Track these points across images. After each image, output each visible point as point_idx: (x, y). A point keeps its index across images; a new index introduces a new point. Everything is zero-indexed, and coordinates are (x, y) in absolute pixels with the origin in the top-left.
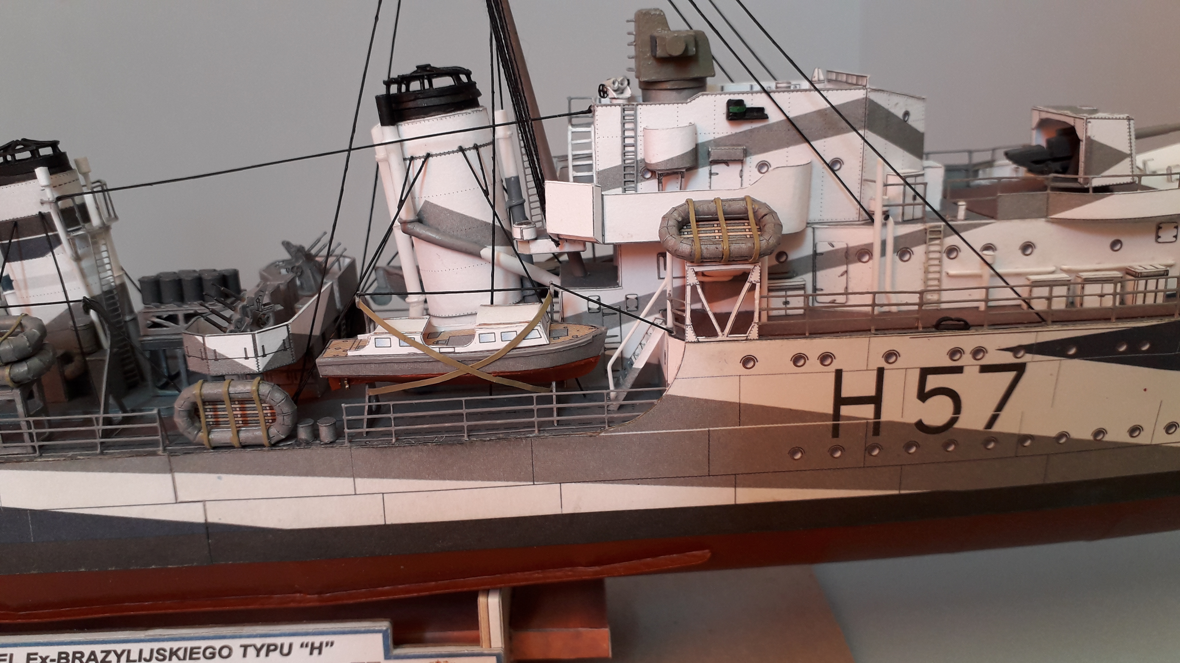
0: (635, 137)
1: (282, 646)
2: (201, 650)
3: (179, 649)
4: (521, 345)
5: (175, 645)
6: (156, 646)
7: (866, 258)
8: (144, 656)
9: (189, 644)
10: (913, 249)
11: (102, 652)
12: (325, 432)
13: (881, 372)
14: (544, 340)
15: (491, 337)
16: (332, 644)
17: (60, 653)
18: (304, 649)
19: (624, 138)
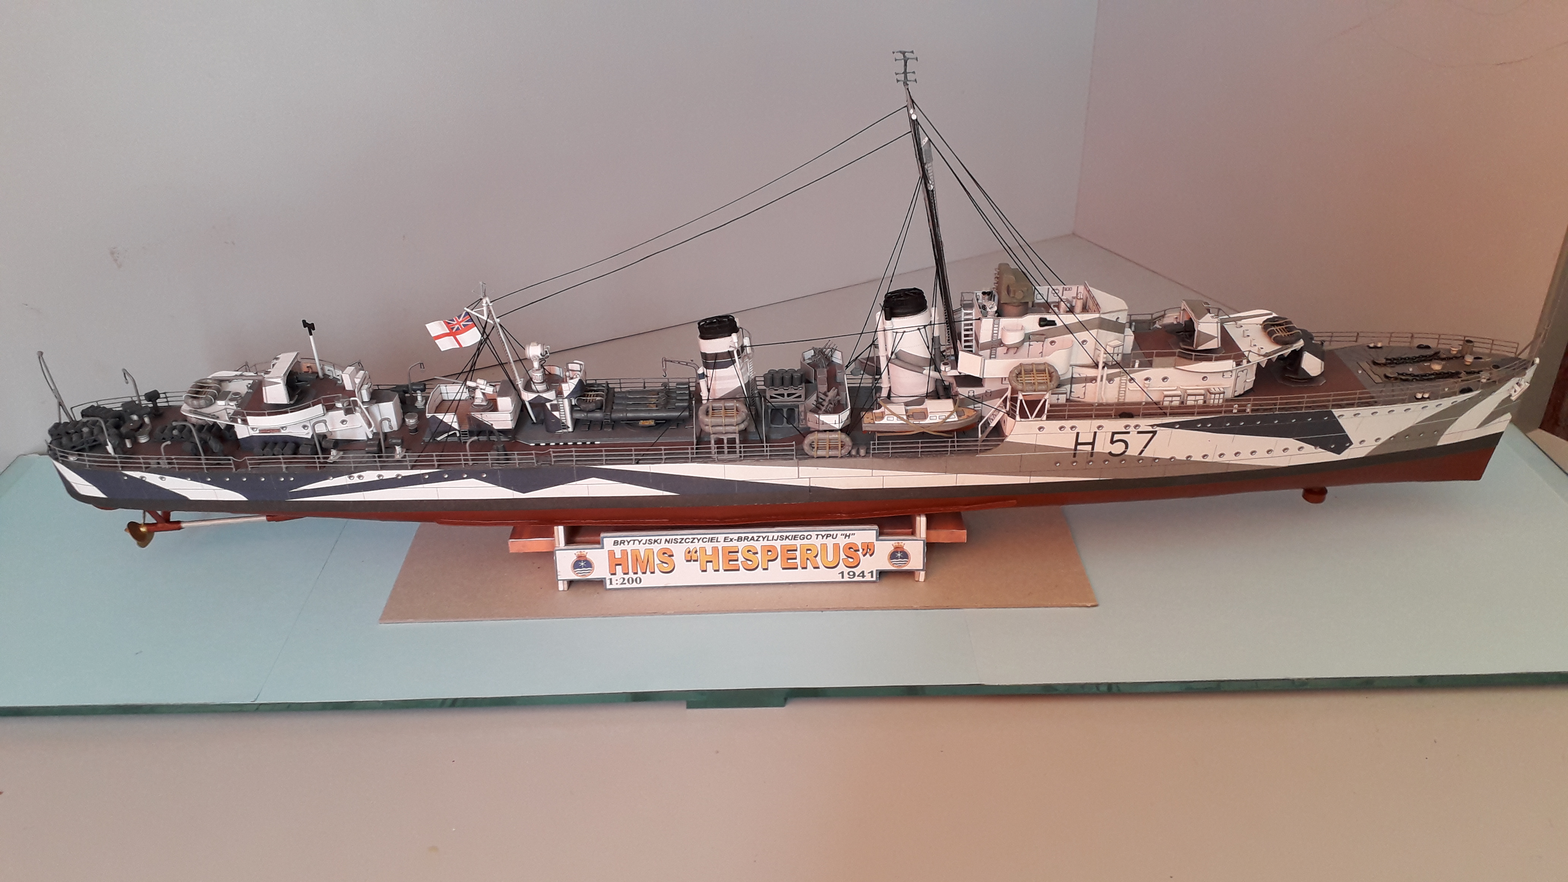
0: (998, 330)
1: (833, 535)
2: (799, 536)
3: (790, 536)
4: (947, 421)
5: (788, 534)
6: (780, 534)
7: (1094, 382)
8: (774, 538)
9: (794, 534)
10: (1115, 379)
11: (757, 536)
12: (862, 452)
13: (1095, 433)
14: (956, 419)
15: (935, 418)
16: (854, 534)
17: (739, 537)
18: (842, 536)
19: (993, 330)
